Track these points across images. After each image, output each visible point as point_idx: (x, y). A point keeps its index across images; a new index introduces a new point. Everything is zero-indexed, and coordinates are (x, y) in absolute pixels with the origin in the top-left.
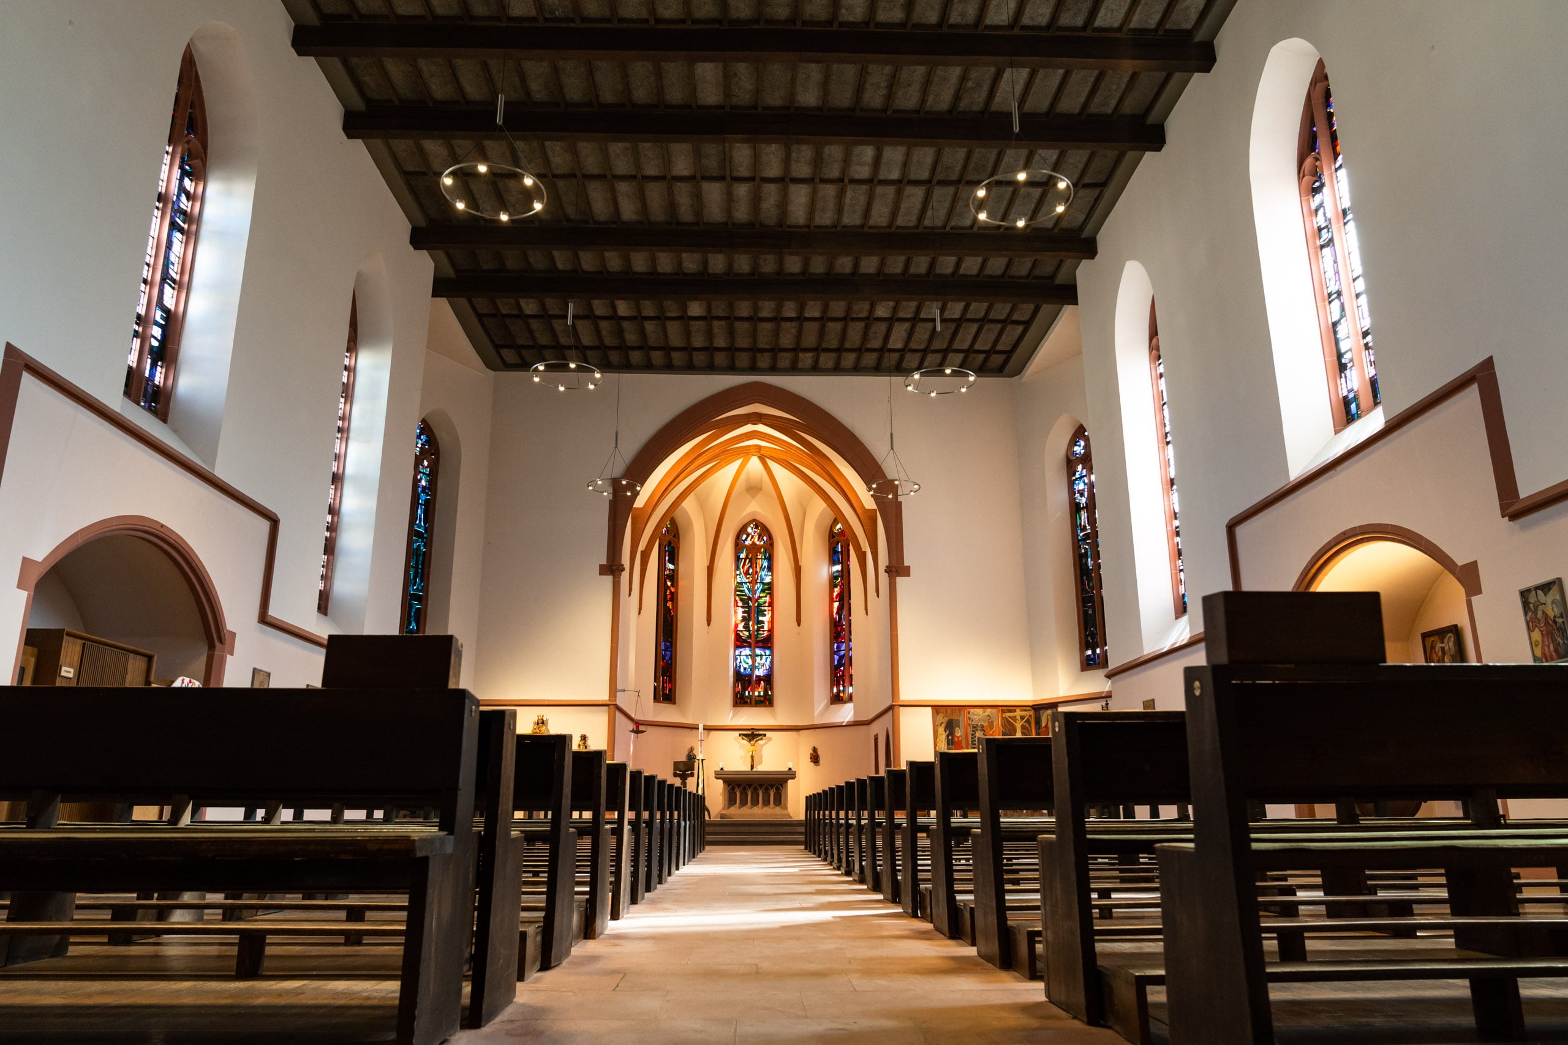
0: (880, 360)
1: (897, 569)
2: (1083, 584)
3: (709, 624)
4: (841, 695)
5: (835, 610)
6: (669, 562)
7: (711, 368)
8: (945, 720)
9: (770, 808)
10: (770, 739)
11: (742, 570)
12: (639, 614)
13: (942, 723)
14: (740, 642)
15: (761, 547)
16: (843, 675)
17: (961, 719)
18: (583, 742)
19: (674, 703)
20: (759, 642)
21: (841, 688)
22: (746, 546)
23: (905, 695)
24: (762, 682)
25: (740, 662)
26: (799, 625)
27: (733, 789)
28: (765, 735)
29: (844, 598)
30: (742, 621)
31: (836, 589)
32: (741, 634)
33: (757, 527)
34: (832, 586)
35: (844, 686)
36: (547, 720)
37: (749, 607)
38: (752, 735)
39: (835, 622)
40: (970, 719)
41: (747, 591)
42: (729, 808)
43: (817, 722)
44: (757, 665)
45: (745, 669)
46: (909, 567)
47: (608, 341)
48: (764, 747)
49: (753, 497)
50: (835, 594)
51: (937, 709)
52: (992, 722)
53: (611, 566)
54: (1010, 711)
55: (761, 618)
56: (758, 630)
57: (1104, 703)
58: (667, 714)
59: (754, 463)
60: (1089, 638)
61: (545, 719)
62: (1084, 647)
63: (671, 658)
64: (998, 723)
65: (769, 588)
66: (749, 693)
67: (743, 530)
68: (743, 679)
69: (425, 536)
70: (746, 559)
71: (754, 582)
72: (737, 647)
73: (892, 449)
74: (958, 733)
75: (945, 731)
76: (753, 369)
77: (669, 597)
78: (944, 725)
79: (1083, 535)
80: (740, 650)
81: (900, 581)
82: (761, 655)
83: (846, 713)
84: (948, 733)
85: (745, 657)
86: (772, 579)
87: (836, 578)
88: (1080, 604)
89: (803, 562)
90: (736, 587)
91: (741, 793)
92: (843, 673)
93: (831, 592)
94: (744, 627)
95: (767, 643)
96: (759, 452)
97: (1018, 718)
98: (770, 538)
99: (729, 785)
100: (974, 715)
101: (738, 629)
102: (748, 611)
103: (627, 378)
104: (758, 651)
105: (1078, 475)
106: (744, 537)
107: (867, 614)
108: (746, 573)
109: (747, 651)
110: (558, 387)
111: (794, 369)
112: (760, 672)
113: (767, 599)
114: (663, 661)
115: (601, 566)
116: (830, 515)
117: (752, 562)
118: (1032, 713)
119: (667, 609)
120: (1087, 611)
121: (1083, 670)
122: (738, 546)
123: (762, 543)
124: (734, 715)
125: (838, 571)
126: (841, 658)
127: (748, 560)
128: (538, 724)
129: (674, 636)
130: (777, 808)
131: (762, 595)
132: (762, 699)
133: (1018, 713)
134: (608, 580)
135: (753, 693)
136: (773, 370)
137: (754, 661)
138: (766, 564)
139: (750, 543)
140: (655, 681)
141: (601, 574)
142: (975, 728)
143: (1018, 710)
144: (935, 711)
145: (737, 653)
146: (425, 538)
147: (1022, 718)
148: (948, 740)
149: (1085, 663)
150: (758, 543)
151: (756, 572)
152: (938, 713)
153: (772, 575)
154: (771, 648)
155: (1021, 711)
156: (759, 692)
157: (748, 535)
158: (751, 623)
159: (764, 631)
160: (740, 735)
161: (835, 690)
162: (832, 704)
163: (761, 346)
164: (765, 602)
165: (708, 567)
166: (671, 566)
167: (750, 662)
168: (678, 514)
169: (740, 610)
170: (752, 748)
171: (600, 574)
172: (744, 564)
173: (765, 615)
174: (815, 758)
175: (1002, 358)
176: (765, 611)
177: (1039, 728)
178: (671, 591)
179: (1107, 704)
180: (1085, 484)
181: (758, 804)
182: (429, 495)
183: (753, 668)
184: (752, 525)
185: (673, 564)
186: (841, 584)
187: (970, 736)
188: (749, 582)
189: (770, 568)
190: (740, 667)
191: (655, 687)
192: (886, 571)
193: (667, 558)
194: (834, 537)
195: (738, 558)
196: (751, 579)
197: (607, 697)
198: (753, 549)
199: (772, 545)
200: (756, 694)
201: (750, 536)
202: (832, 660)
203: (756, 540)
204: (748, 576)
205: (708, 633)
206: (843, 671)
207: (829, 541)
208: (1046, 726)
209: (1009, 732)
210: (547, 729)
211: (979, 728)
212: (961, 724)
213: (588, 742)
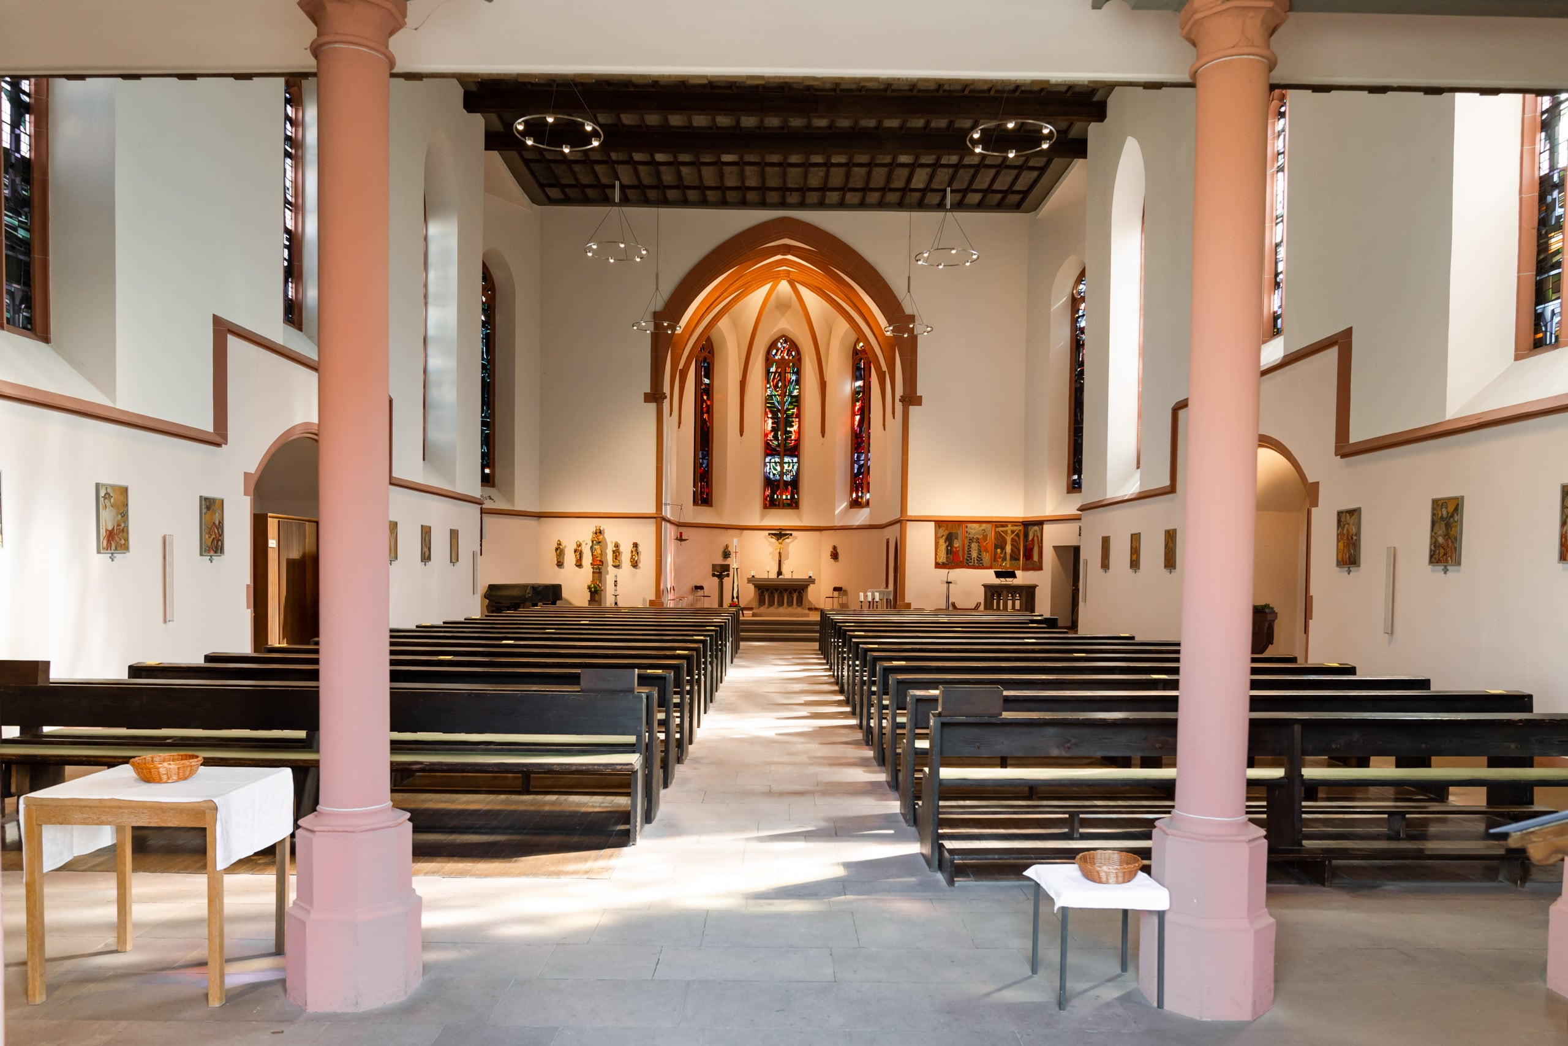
0: (903, 197)
1: (911, 399)
2: (1075, 414)
3: (741, 435)
4: (860, 500)
5: (856, 423)
6: (704, 377)
7: (743, 204)
8: (946, 533)
9: (793, 610)
10: (796, 538)
11: (772, 384)
12: (679, 427)
13: (943, 536)
14: (770, 451)
15: (789, 361)
16: (862, 483)
17: (960, 532)
18: (635, 548)
19: (711, 506)
20: (788, 450)
21: (860, 494)
22: (776, 361)
23: (912, 511)
24: (789, 487)
25: (770, 469)
26: (823, 436)
27: (762, 592)
28: (791, 535)
29: (865, 412)
30: (771, 431)
31: (858, 404)
32: (771, 443)
33: (786, 342)
34: (854, 400)
35: (862, 493)
36: (604, 530)
37: (778, 418)
38: (780, 534)
39: (856, 434)
40: (967, 532)
41: (777, 404)
42: (759, 608)
43: (837, 524)
44: (785, 471)
45: (774, 475)
46: (921, 397)
47: (646, 181)
48: (790, 544)
49: (783, 315)
50: (857, 408)
51: (939, 523)
52: (987, 535)
53: (655, 394)
54: (1002, 526)
55: (788, 429)
56: (786, 439)
58: (705, 515)
59: (784, 286)
60: (1077, 464)
61: (601, 529)
62: (1070, 473)
63: (707, 466)
64: (991, 535)
65: (797, 401)
66: (777, 496)
67: (773, 345)
68: (770, 484)
69: (488, 367)
70: (775, 373)
71: (783, 395)
72: (767, 455)
73: (909, 291)
74: (957, 544)
75: (945, 542)
76: (783, 205)
77: (705, 409)
78: (944, 538)
79: (1081, 370)
80: (770, 458)
81: (913, 410)
82: (789, 463)
83: (862, 517)
84: (947, 544)
85: (774, 464)
86: (800, 392)
87: (858, 393)
88: (1072, 433)
89: (828, 378)
90: (766, 399)
91: (769, 596)
92: (862, 481)
93: (854, 406)
94: (773, 437)
95: (794, 451)
96: (788, 277)
97: (1009, 532)
98: (798, 353)
99: (759, 590)
100: (971, 529)
101: (768, 438)
102: (777, 422)
103: (665, 212)
104: (786, 459)
105: (1080, 313)
106: (775, 351)
107: (884, 430)
108: (776, 386)
109: (776, 459)
110: (608, 259)
111: (822, 205)
112: (788, 478)
113: (795, 411)
114: (701, 468)
115: (645, 394)
116: (853, 337)
117: (782, 375)
118: (1021, 528)
119: (703, 421)
120: (1077, 440)
121: (1069, 492)
122: (769, 360)
123: (791, 358)
124: (763, 516)
125: (860, 387)
126: (860, 467)
127: (777, 375)
128: (596, 533)
129: (710, 446)
130: (799, 608)
131: (790, 407)
132: (789, 502)
133: (1010, 528)
134: (653, 406)
135: (782, 497)
136: (802, 205)
137: (782, 468)
138: (794, 378)
139: (780, 357)
140: (694, 487)
142: (971, 540)
143: (1010, 526)
144: (937, 526)
145: (767, 460)
146: (489, 369)
147: (1013, 532)
148: (947, 550)
149: (1071, 487)
150: (787, 357)
151: (785, 385)
152: (940, 527)
153: (799, 389)
154: (797, 456)
155: (1013, 526)
156: (787, 496)
157: (778, 350)
158: (779, 433)
159: (791, 440)
160: (769, 534)
161: (854, 495)
162: (851, 508)
163: (790, 185)
164: (793, 414)
165: (741, 381)
166: (707, 381)
167: (778, 468)
168: (714, 334)
169: (770, 421)
170: (780, 545)
171: (645, 402)
172: (774, 378)
173: (792, 426)
174: (835, 555)
175: (1018, 197)
176: (793, 422)
177: (1027, 541)
178: (707, 404)
181: (783, 605)
182: (489, 329)
183: (782, 474)
184: (781, 341)
185: (708, 378)
186: (862, 397)
187: (966, 547)
189: (798, 382)
190: (769, 473)
191: (694, 492)
192: (900, 401)
193: (703, 373)
194: (857, 354)
195: (768, 372)
196: (780, 392)
197: (654, 511)
198: (782, 363)
199: (800, 360)
200: (784, 497)
201: (780, 351)
202: (852, 468)
203: (785, 355)
204: (778, 389)
205: (741, 443)
206: (862, 479)
207: (853, 358)
208: (1033, 540)
209: (1000, 544)
210: (604, 538)
211: (975, 540)
212: (960, 537)
213: (640, 549)
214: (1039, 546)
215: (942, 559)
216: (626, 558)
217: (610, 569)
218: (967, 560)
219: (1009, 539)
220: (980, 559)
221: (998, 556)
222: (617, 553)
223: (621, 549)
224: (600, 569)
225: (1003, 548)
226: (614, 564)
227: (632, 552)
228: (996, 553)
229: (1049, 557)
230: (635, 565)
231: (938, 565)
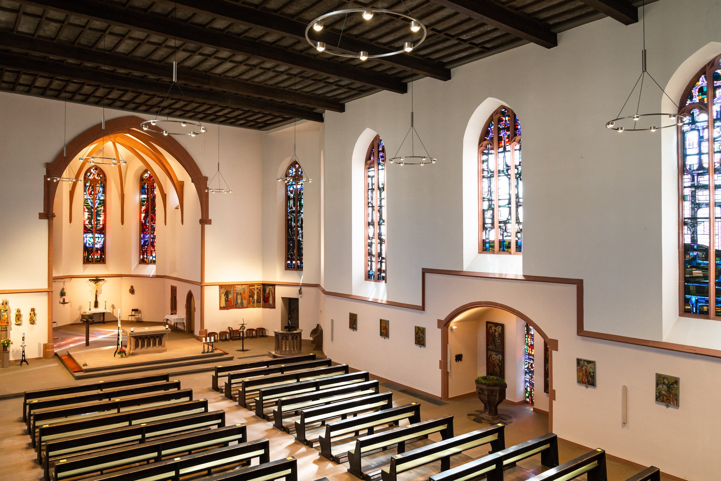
1: (206, 221)
2: (288, 232)
3: (70, 222)
4: (145, 260)
5: (142, 218)
8: (225, 291)
9: (156, 347)
10: (106, 281)
11: (87, 192)
14: (86, 230)
15: (99, 180)
17: (232, 290)
18: (33, 312)
20: (97, 230)
21: (145, 256)
22: (90, 180)
23: (207, 280)
24: (99, 251)
25: (86, 241)
26: (122, 224)
27: (137, 340)
28: (104, 280)
29: (150, 212)
30: (88, 219)
31: (144, 207)
32: (87, 226)
33: (96, 169)
34: (141, 205)
35: (147, 255)
37: (91, 212)
38: (97, 280)
39: (142, 223)
40: (236, 290)
41: (90, 204)
42: (135, 349)
43: (133, 273)
44: (96, 242)
45: (89, 244)
48: (103, 286)
50: (142, 210)
51: (221, 286)
52: (245, 291)
53: (47, 214)
54: (252, 286)
55: (98, 218)
57: (299, 288)
60: (290, 256)
62: (287, 260)
64: (247, 291)
65: (103, 203)
66: (92, 256)
67: (89, 170)
68: (88, 250)
71: (94, 199)
72: (85, 233)
73: (218, 170)
74: (230, 296)
75: (225, 296)
78: (224, 293)
79: (290, 211)
80: (87, 234)
81: (207, 226)
82: (99, 237)
83: (151, 270)
84: (226, 297)
85: (89, 238)
86: (105, 198)
88: (287, 241)
89: (125, 192)
90: (85, 201)
91: (142, 342)
93: (141, 208)
94: (88, 222)
95: (102, 231)
97: (256, 289)
98: (105, 176)
99: (135, 338)
100: (237, 288)
101: (85, 223)
102: (91, 214)
104: (97, 235)
105: (290, 184)
106: (89, 174)
108: (90, 194)
109: (91, 235)
112: (98, 246)
113: (102, 208)
115: (40, 214)
116: (143, 169)
117: (94, 189)
118: (261, 286)
120: (290, 244)
121: (286, 269)
122: (86, 179)
123: (99, 178)
124: (84, 269)
125: (144, 198)
126: (146, 242)
127: (91, 187)
128: (3, 305)
131: (99, 206)
132: (99, 260)
133: (256, 287)
134: (45, 222)
135: (94, 257)
137: (94, 240)
138: (101, 189)
139: (92, 177)
141: (40, 218)
143: (256, 285)
144: (220, 288)
145: (85, 236)
147: (257, 289)
148: (226, 300)
149: (287, 267)
150: (97, 178)
151: (96, 193)
152: (222, 288)
153: (105, 196)
154: (104, 234)
156: (97, 256)
157: (91, 173)
158: (92, 220)
159: (100, 225)
160: (90, 280)
162: (141, 264)
164: (101, 210)
165: (70, 192)
167: (92, 240)
169: (86, 214)
170: (96, 286)
172: (89, 189)
173: (101, 217)
174: (132, 291)
176: (101, 214)
177: (265, 293)
179: (301, 289)
180: (293, 188)
183: (94, 244)
184: (93, 168)
186: (148, 203)
187: (235, 298)
188: (92, 199)
189: (104, 192)
190: (86, 243)
192: (199, 221)
194: (143, 180)
195: (85, 186)
196: (93, 197)
197: (47, 287)
198: (94, 181)
199: (105, 180)
200: (96, 257)
201: (92, 174)
202: (140, 242)
203: (96, 176)
204: (91, 196)
205: (70, 227)
206: (147, 249)
207: (140, 183)
208: (269, 293)
209: (252, 296)
210: (9, 307)
211: (239, 294)
212: (232, 293)
213: (36, 312)
214: (273, 297)
215: (223, 304)
216: (25, 318)
217: (13, 326)
218: (236, 304)
219: (256, 292)
220: (242, 303)
221: (251, 301)
222: (18, 317)
223: (22, 313)
224: (6, 328)
225: (253, 297)
226: (17, 323)
227: (30, 314)
228: (250, 300)
229: (279, 303)
230: (32, 322)
231: (221, 308)
